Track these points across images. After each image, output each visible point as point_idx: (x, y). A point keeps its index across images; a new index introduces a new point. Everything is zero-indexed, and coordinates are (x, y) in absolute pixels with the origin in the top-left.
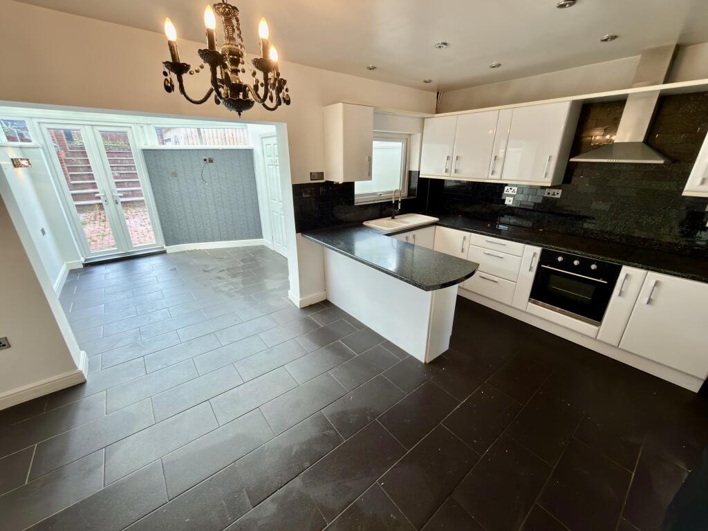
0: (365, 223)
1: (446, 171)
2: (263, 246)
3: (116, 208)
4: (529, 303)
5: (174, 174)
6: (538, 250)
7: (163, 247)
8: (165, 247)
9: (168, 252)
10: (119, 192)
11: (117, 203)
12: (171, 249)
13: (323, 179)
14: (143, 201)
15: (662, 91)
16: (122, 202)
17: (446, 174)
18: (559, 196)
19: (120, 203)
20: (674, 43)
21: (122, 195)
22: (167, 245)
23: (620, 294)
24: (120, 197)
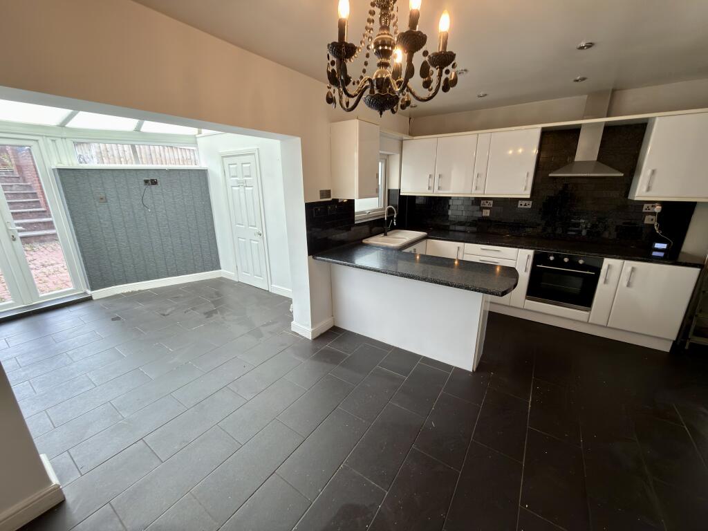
0: (364, 241)
1: (429, 188)
2: (221, 278)
3: (13, 246)
4: (527, 301)
5: (104, 200)
6: (531, 252)
7: (85, 293)
8: (89, 292)
9: (94, 298)
10: (18, 225)
11: (14, 240)
12: (98, 294)
13: (330, 197)
14: (55, 235)
15: (606, 122)
16: (21, 238)
17: (429, 191)
18: (530, 207)
19: (19, 240)
20: (611, 88)
21: (21, 228)
22: (92, 289)
23: (606, 281)
24: (19, 231)
